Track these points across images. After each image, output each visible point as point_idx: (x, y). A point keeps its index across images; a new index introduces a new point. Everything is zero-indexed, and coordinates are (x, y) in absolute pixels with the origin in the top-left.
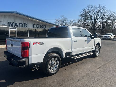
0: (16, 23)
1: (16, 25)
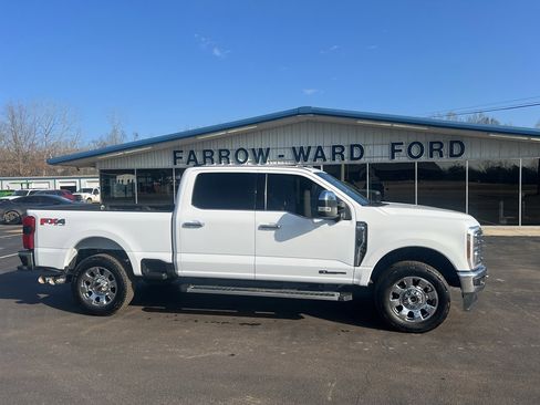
0: (320, 148)
1: (320, 154)
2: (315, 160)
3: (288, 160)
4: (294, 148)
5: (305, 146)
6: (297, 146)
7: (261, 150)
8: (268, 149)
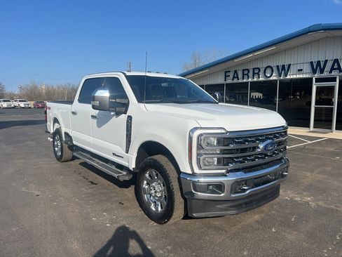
0: (336, 61)
1: (336, 66)
2: (331, 72)
3: (306, 73)
4: (312, 63)
5: (322, 59)
6: (315, 60)
7: (284, 66)
8: (290, 65)
